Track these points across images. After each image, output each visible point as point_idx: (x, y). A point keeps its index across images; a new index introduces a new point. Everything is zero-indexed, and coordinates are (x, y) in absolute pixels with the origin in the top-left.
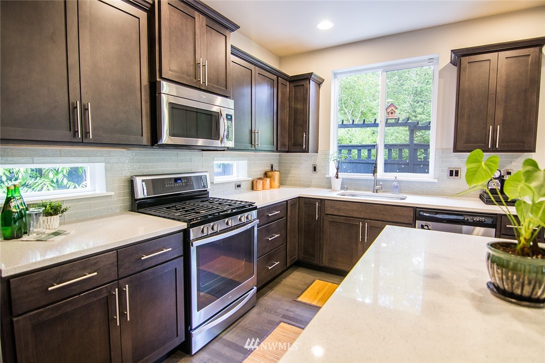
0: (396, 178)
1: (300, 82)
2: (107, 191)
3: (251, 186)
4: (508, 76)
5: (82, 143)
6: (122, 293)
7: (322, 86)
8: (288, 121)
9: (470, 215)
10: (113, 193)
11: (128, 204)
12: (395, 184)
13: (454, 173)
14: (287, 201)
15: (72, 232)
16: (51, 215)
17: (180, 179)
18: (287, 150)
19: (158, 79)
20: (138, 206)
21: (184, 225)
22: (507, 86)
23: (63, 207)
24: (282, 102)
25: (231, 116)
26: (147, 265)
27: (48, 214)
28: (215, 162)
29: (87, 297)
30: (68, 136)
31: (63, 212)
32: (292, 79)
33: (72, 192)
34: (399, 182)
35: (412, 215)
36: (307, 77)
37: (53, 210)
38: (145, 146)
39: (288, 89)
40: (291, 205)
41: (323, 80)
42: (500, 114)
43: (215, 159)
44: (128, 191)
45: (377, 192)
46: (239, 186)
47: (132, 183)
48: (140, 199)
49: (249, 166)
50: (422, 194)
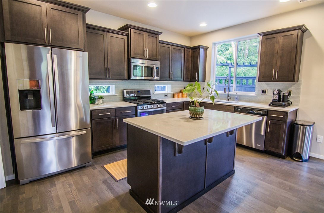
0: (237, 94)
1: (196, 49)
2: (116, 94)
3: (172, 96)
4: (283, 45)
5: (108, 79)
6: (116, 121)
7: (208, 50)
8: (190, 67)
9: (261, 111)
10: (117, 95)
11: (122, 99)
12: (237, 96)
13: (264, 92)
14: (183, 102)
15: (105, 104)
16: (100, 99)
17: (139, 91)
18: (190, 80)
19: (130, 58)
20: (125, 99)
21: (136, 105)
22: (282, 50)
23: (103, 97)
24: (187, 59)
25: (158, 68)
26: (123, 115)
27: (99, 99)
28: (155, 85)
29: (108, 119)
30: (104, 77)
31: (103, 99)
32: (193, 48)
33: (106, 94)
34: (239, 96)
35: (233, 109)
36: (198, 47)
37: (101, 98)
38: (126, 80)
39: (191, 53)
40: (186, 104)
41: (209, 47)
42: (278, 64)
43: (155, 84)
44: (122, 94)
45: (229, 100)
46: (166, 96)
47: (123, 92)
48: (125, 97)
49: (172, 87)
50: (250, 102)
